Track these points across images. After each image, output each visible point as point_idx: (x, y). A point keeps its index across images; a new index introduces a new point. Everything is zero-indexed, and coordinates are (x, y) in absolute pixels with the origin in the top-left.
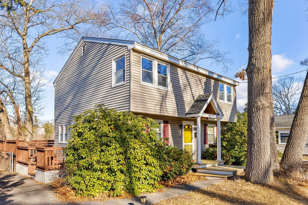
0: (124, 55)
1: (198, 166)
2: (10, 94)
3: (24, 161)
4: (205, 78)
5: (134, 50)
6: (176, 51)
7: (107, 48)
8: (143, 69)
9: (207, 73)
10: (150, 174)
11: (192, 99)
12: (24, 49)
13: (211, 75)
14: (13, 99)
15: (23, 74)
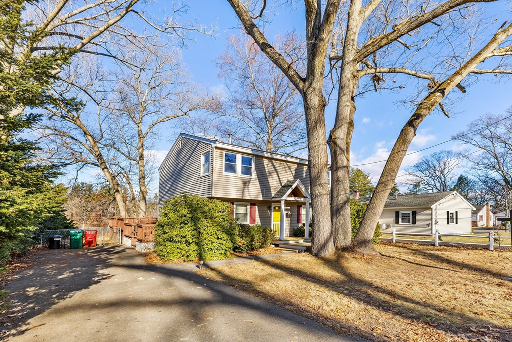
0: (209, 151)
1: (280, 242)
2: (125, 175)
3: (129, 235)
4: (296, 165)
5: (216, 148)
6: (287, 135)
7: (198, 144)
8: (227, 162)
9: (298, 161)
10: (221, 246)
11: (280, 184)
12: (139, 135)
13: (302, 162)
14: (129, 180)
15: (138, 158)
